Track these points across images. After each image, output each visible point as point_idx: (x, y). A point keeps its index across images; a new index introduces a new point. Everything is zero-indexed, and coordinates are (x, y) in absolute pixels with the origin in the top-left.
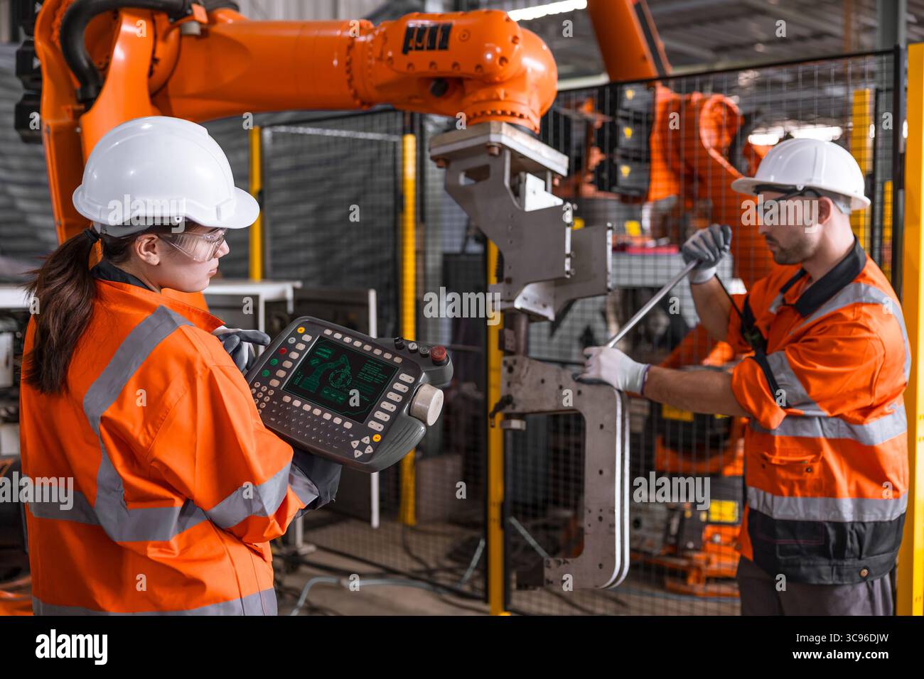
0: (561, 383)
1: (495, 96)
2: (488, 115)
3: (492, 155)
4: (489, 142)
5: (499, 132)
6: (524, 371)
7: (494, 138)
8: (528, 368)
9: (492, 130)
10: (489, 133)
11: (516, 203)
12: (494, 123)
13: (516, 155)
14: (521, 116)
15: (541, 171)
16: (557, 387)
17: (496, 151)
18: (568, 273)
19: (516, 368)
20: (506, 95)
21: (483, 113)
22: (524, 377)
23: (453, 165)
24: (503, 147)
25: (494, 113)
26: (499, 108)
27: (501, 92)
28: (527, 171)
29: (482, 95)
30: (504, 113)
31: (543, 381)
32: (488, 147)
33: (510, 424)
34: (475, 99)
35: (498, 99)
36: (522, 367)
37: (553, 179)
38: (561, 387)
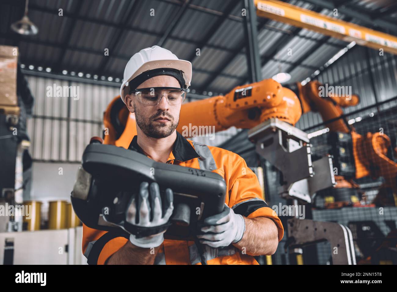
0: (316, 227)
1: (272, 111)
3: (273, 132)
5: (275, 122)
6: (298, 225)
7: (272, 125)
8: (299, 223)
9: (272, 122)
10: (270, 123)
11: (285, 150)
12: (272, 119)
13: (284, 132)
14: (285, 117)
16: (314, 230)
17: (274, 130)
18: (312, 174)
19: (294, 224)
20: (277, 110)
21: (268, 118)
22: (298, 227)
24: (278, 129)
26: (275, 115)
27: (275, 109)
28: (289, 138)
29: (267, 111)
31: (307, 228)
32: (271, 129)
34: (265, 114)
35: (274, 112)
36: (297, 222)
37: (303, 143)
38: (316, 229)
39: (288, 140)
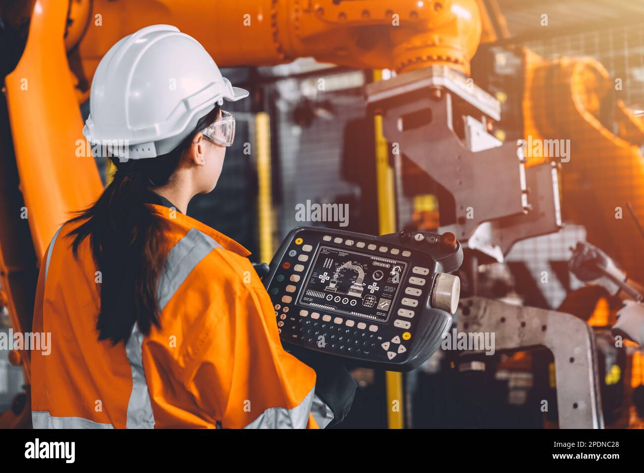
0: (522, 320)
1: (429, 42)
2: (423, 61)
3: (435, 98)
4: (432, 85)
5: (441, 75)
6: (481, 312)
7: (437, 81)
8: (485, 309)
9: (435, 73)
10: (430, 76)
12: (436, 67)
13: (456, 99)
14: (456, 62)
15: (478, 114)
16: (519, 325)
17: (438, 94)
18: (526, 209)
19: (473, 310)
20: (441, 40)
21: (419, 59)
22: (482, 317)
23: (391, 113)
24: (445, 90)
25: (430, 58)
26: (435, 54)
27: (436, 38)
28: (467, 115)
29: (417, 41)
30: (440, 59)
31: (503, 320)
32: (429, 92)
33: (470, 366)
34: (410, 46)
35: (434, 45)
36: (479, 308)
37: (487, 122)
38: (523, 325)
39: (464, 118)
